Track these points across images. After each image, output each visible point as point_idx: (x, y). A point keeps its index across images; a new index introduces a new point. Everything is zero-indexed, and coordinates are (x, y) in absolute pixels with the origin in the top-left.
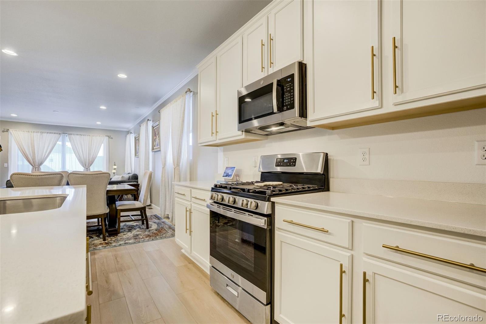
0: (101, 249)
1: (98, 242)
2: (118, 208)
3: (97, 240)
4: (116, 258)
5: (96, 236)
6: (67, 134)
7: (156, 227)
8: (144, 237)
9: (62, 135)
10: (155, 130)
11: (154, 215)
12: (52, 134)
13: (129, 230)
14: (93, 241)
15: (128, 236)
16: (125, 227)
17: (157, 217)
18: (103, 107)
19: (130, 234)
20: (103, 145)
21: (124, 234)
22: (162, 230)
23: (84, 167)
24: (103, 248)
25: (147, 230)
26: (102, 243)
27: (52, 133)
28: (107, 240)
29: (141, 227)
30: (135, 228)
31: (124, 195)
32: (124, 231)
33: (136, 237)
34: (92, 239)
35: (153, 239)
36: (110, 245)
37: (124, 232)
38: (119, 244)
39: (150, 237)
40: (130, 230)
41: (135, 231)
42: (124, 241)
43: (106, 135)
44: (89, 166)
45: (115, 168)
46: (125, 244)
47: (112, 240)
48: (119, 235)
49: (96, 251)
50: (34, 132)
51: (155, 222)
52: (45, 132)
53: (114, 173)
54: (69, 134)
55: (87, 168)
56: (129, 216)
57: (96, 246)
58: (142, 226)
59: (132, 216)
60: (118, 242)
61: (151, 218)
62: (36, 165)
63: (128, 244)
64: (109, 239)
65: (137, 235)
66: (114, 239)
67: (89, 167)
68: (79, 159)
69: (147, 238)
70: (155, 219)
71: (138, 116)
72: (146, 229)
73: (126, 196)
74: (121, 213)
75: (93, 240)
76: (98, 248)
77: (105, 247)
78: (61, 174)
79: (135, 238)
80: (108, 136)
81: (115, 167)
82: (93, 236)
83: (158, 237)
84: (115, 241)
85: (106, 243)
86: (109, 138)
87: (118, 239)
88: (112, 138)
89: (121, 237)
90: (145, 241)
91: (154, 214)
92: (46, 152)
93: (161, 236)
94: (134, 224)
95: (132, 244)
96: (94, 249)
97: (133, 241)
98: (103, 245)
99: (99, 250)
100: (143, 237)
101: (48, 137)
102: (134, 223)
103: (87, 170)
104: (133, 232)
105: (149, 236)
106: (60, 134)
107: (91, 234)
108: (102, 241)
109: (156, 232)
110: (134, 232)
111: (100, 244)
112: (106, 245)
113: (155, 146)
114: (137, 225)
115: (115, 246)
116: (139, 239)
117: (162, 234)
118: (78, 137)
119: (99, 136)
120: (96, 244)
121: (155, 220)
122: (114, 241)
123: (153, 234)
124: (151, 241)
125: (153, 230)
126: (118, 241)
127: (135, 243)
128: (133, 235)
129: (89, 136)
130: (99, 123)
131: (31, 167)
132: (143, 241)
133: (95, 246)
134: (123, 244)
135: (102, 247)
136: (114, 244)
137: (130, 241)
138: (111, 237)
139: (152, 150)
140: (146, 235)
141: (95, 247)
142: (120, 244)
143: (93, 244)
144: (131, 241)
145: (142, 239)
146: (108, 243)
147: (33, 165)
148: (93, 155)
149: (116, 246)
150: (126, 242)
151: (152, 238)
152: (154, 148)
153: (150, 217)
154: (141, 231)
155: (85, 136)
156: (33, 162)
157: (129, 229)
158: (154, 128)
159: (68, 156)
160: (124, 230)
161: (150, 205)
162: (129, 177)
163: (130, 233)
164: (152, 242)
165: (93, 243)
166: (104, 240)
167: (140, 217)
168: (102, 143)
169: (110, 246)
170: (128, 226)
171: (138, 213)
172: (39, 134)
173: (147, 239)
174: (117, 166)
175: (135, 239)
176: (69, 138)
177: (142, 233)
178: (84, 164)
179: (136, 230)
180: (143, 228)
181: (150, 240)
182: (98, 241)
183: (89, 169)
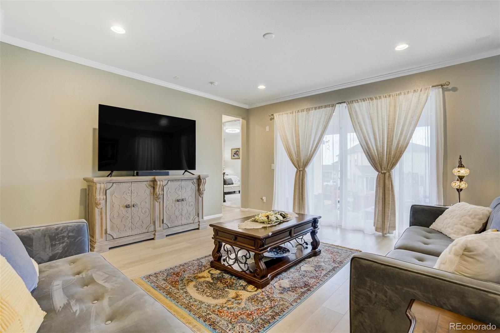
6: (345, 104)
9: (336, 108)
23: (377, 169)
27: (322, 107)
43: (435, 84)
44: (389, 166)
45: (461, 174)
50: (299, 111)
52: (312, 108)
53: (459, 191)
54: (349, 103)
55: (384, 174)
62: (301, 166)
67: (389, 171)
68: (368, 153)
80: (442, 86)
81: (463, 172)
86: (444, 90)
88: (454, 89)
101: (317, 115)
103: (384, 178)
106: (333, 106)
119: (416, 91)
129: (390, 96)
147: (297, 166)
156: (298, 161)
168: (424, 106)
172: (305, 113)
174: (466, 168)
176: (349, 109)
178: (376, 164)
183: (390, 176)
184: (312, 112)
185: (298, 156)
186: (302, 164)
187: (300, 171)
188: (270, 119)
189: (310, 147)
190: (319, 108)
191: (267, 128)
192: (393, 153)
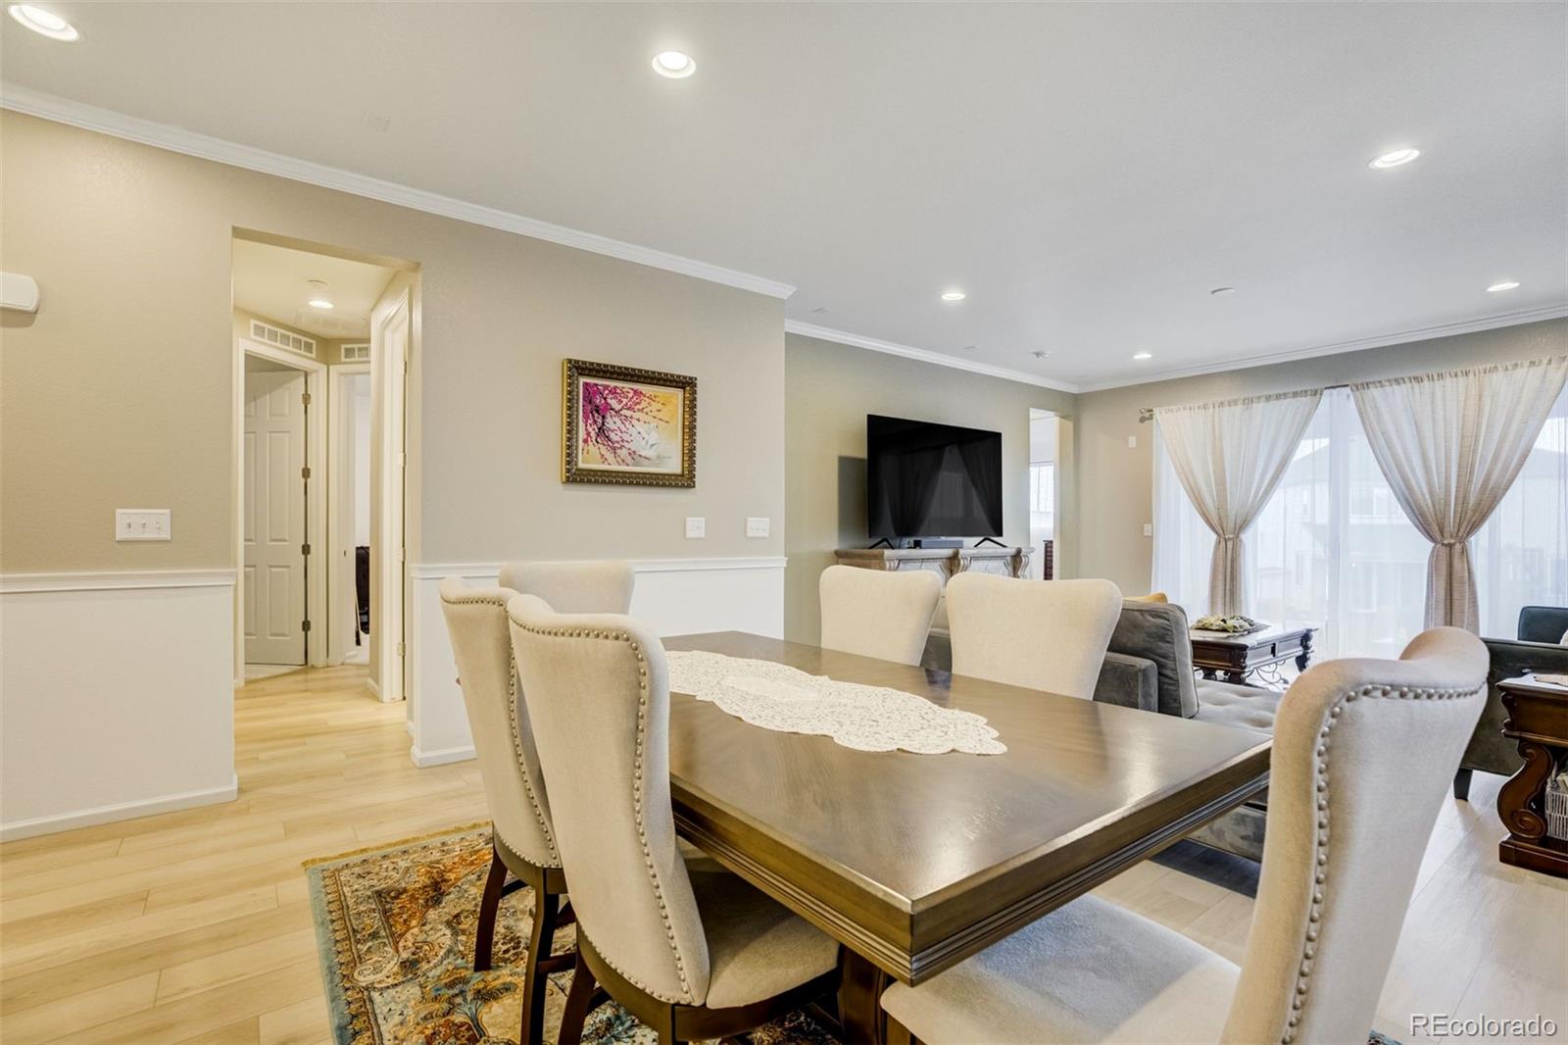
6: (1349, 389)
9: (1324, 398)
12: (1285, 402)
27: (1284, 396)
44: (1462, 533)
50: (1222, 404)
52: (1259, 398)
54: (1359, 387)
55: (1451, 546)
62: (1228, 531)
67: (1463, 540)
92: (1261, 481)
101: (1271, 414)
103: (1451, 557)
106: (1316, 393)
118: (1398, 392)
119: (1533, 363)
129: (1466, 374)
147: (1221, 531)
155: (1439, 384)
156: (1219, 518)
172: (1238, 408)
176: (1355, 398)
178: (1430, 524)
183: (1464, 551)
184: (1259, 407)
185: (1221, 506)
186: (1231, 525)
187: (1226, 541)
188: (1142, 420)
189: (1255, 485)
190: (1278, 397)
191: (1132, 441)
192: (1472, 500)
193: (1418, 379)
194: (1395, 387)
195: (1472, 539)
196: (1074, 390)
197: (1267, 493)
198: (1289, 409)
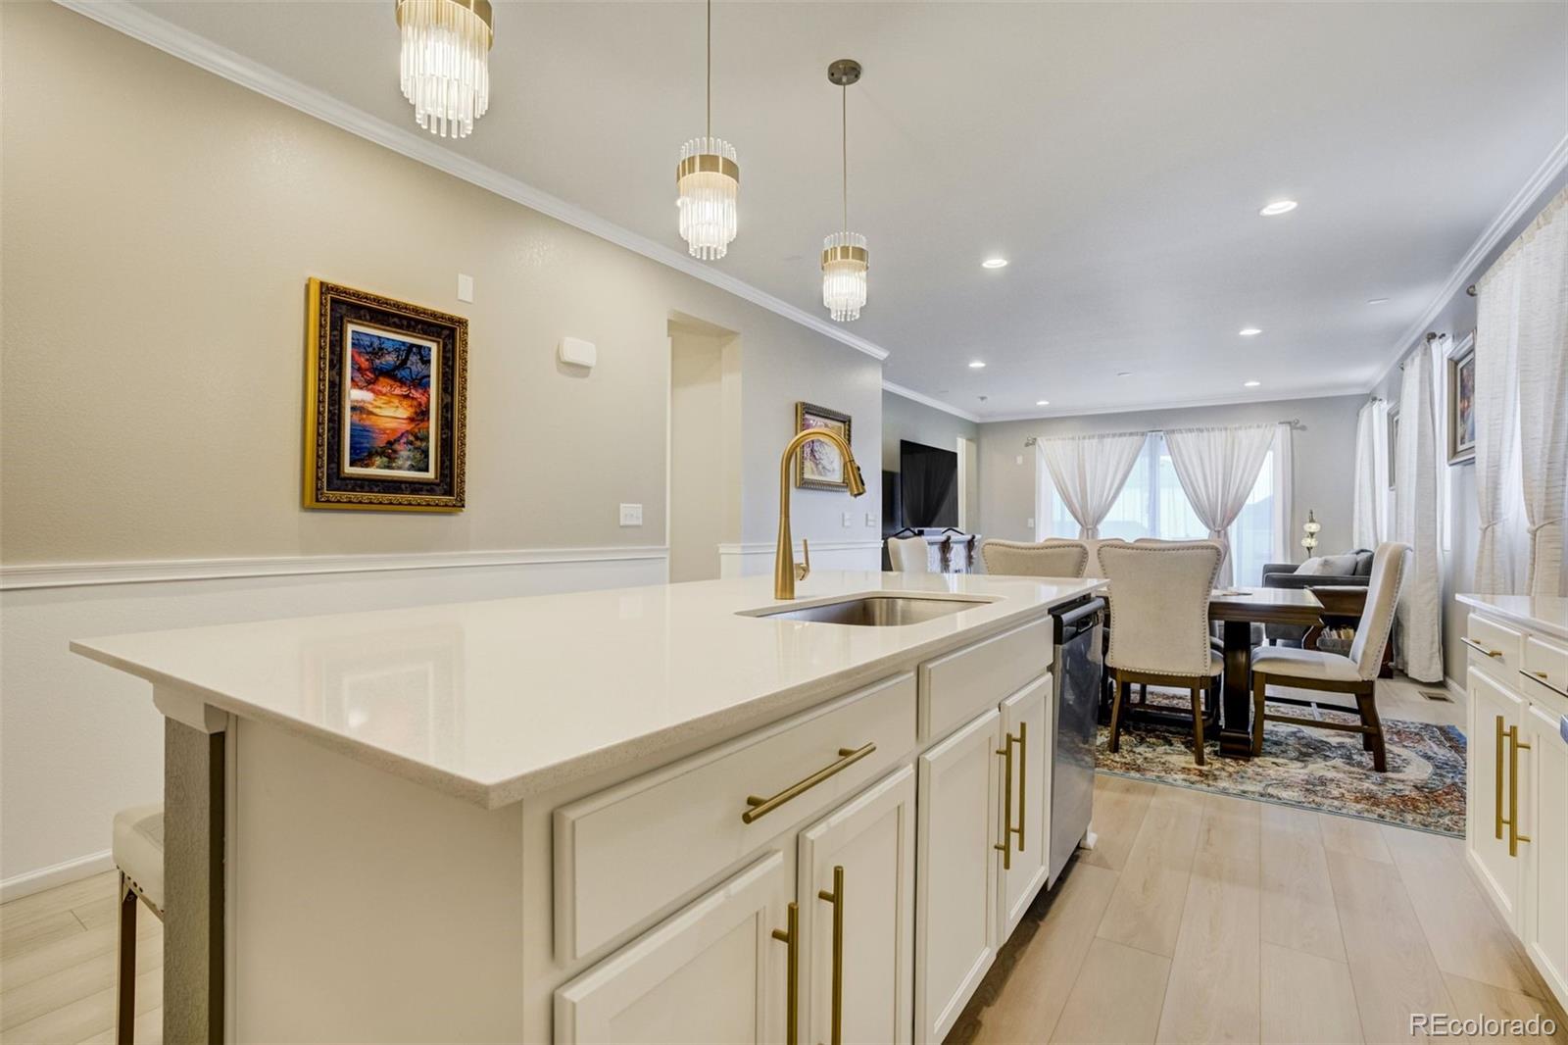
0: (1177, 786)
1: (1180, 762)
2: (1257, 667)
3: (1181, 753)
4: (1209, 830)
5: (1183, 743)
6: (1162, 433)
7: (1425, 776)
8: (1346, 794)
9: (1148, 438)
10: (1465, 371)
11: (1440, 729)
12: (1124, 439)
13: (1301, 753)
14: (1169, 754)
15: (1286, 775)
16: (1292, 741)
17: (1450, 740)
18: (1250, 332)
19: (1296, 771)
20: (1270, 454)
21: (1273, 763)
22: (1447, 794)
23: (1210, 528)
24: (1184, 783)
25: (1376, 776)
26: (1189, 770)
27: (1124, 435)
28: (1211, 764)
29: (1355, 757)
30: (1328, 753)
31: (1327, 629)
32: (1283, 752)
33: (1314, 785)
34: (1167, 747)
35: (1381, 816)
36: (1211, 782)
37: (1277, 757)
38: (1242, 788)
39: (1377, 804)
40: (1303, 757)
41: (1325, 763)
42: (1263, 785)
43: (1282, 421)
44: (1225, 522)
45: (1312, 531)
46: (1262, 795)
47: (1223, 769)
48: (1256, 760)
49: (1161, 786)
50: (1084, 438)
51: (1430, 754)
52: (1108, 435)
53: (1309, 549)
54: (1168, 432)
55: (1219, 532)
56: (1308, 704)
57: (1168, 771)
58: (1362, 755)
59: (1320, 705)
60: (1241, 783)
61: (1417, 734)
62: (1089, 522)
63: (1271, 799)
64: (1217, 765)
65: (1323, 781)
66: (1231, 769)
67: (1225, 528)
68: (1195, 504)
69: (1358, 802)
70: (1440, 744)
71: (1396, 333)
72: (1370, 770)
73: (1334, 632)
74: (1268, 687)
75: (1169, 751)
76: (1170, 781)
77: (1193, 783)
78: (1081, 546)
79: (1308, 787)
80: (1290, 423)
81: (1314, 527)
82: (1174, 740)
83: (1409, 817)
84: (1235, 776)
85: (1201, 774)
86: (1293, 428)
87: (1245, 772)
88: (1303, 428)
89: (1260, 770)
90: (1344, 811)
91: (1443, 723)
92: (1110, 489)
93: (1430, 819)
94: (1333, 738)
95: (1286, 804)
96: (1158, 777)
97: (1296, 794)
98: (1188, 774)
99: (1172, 785)
100: (1343, 795)
101: (1116, 447)
102: (1334, 736)
103: (1219, 537)
104: (1311, 767)
105: (1372, 799)
106: (1143, 434)
107: (1171, 732)
108: (1191, 763)
109: (1414, 794)
110: (1318, 768)
111: (1184, 768)
112: (1198, 778)
113: (1463, 438)
114: (1341, 746)
115: (1225, 792)
116: (1323, 797)
117: (1436, 811)
118: (1190, 438)
119: (1258, 427)
120: (1171, 766)
121: (1435, 748)
122: (1230, 775)
123: (1393, 800)
124: (1370, 820)
125: (1403, 781)
126: (1242, 777)
127: (1299, 805)
128: (1306, 777)
129: (1226, 429)
130: (1252, 384)
131: (1078, 527)
132: (1337, 812)
133: (1166, 772)
134: (1253, 793)
135: (1185, 780)
136: (1222, 784)
137: (1285, 794)
138: (1228, 760)
139: (1448, 460)
140: (1361, 792)
141: (1163, 774)
142: (1244, 792)
143: (1164, 763)
144: (1291, 793)
145: (1336, 803)
146: (1207, 775)
147: (1083, 523)
148: (1239, 487)
149: (1228, 794)
150: (1270, 790)
151: (1380, 811)
152: (1460, 448)
153: (1416, 730)
154: (1344, 772)
155: (1212, 434)
156: (1083, 514)
157: (1304, 750)
158: (1460, 365)
159: (1164, 496)
160: (1282, 748)
161: (1442, 685)
162: (1357, 564)
163: (1300, 764)
164: (1374, 825)
165: (1163, 761)
166: (1200, 761)
167: (1355, 720)
168: (1268, 449)
169: (1209, 785)
170: (1304, 742)
171: (1349, 700)
172: (1095, 441)
173: (1359, 806)
174: (1318, 523)
175: (1307, 790)
176: (1167, 441)
177: (1349, 781)
178: (1207, 518)
179: (1327, 763)
180: (1360, 764)
181: (1366, 814)
182: (1182, 758)
183: (1226, 534)
184: (1108, 441)
185: (1084, 506)
186: (1091, 520)
187: (1088, 530)
188: (1027, 445)
189: (1105, 495)
190: (1121, 435)
191: (1020, 460)
192: (1229, 505)
193: (1201, 430)
194: (1190, 435)
195: (1229, 527)
196: (977, 420)
197: (1115, 497)
198: (1126, 444)
